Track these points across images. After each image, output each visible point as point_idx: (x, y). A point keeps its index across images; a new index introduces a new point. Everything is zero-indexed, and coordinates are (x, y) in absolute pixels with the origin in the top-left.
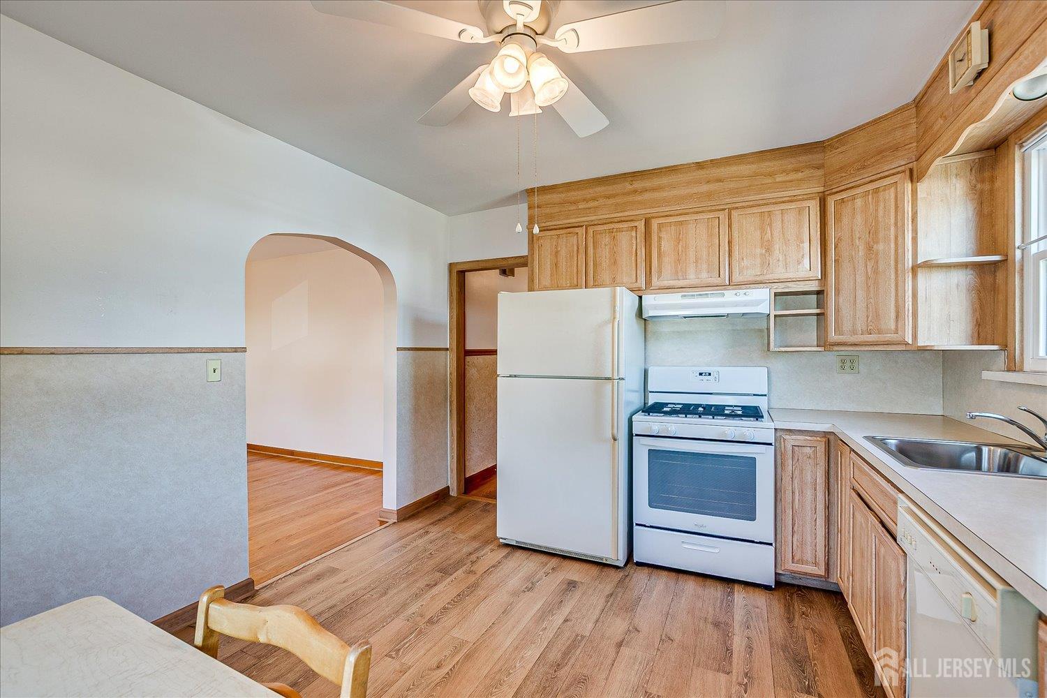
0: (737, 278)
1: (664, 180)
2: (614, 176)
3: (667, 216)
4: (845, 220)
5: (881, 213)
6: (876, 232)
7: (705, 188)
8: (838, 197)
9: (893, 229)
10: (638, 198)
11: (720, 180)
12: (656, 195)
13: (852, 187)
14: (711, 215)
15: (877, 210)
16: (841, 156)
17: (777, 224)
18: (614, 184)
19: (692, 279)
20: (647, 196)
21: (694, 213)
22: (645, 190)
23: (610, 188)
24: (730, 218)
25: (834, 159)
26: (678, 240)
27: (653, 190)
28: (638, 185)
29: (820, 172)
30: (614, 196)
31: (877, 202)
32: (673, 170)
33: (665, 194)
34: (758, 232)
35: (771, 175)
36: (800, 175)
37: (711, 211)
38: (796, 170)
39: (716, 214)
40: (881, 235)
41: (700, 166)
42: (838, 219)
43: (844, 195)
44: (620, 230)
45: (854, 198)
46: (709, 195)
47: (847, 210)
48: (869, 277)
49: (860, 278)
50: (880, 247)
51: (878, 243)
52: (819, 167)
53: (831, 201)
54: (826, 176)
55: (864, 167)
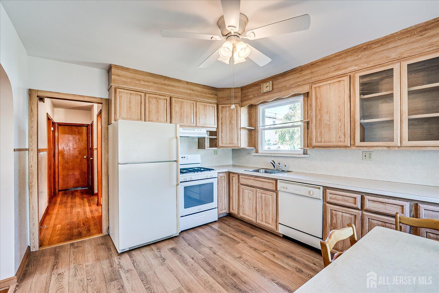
0: (198, 125)
1: (176, 84)
2: (158, 75)
3: (177, 98)
4: (224, 112)
5: (233, 113)
7: (189, 91)
8: (222, 105)
9: (236, 117)
10: (167, 87)
11: (193, 90)
12: (173, 89)
13: (226, 104)
14: (191, 102)
16: (222, 94)
17: (208, 109)
18: (157, 78)
19: (185, 124)
20: (170, 88)
21: (186, 99)
22: (169, 85)
23: (155, 79)
24: (196, 104)
25: (220, 94)
26: (181, 108)
27: (172, 86)
28: (166, 82)
29: (216, 97)
30: (157, 83)
32: (179, 81)
33: (176, 89)
34: (203, 111)
35: (206, 93)
36: (212, 96)
37: (191, 100)
38: (211, 94)
39: (193, 102)
40: (233, 119)
41: (187, 83)
42: (222, 112)
43: (224, 105)
44: (159, 99)
45: (226, 107)
46: (190, 94)
47: (224, 110)
48: (230, 129)
49: (228, 129)
50: (233, 122)
51: (232, 120)
52: (216, 95)
53: (220, 106)
54: (218, 99)
55: (228, 99)
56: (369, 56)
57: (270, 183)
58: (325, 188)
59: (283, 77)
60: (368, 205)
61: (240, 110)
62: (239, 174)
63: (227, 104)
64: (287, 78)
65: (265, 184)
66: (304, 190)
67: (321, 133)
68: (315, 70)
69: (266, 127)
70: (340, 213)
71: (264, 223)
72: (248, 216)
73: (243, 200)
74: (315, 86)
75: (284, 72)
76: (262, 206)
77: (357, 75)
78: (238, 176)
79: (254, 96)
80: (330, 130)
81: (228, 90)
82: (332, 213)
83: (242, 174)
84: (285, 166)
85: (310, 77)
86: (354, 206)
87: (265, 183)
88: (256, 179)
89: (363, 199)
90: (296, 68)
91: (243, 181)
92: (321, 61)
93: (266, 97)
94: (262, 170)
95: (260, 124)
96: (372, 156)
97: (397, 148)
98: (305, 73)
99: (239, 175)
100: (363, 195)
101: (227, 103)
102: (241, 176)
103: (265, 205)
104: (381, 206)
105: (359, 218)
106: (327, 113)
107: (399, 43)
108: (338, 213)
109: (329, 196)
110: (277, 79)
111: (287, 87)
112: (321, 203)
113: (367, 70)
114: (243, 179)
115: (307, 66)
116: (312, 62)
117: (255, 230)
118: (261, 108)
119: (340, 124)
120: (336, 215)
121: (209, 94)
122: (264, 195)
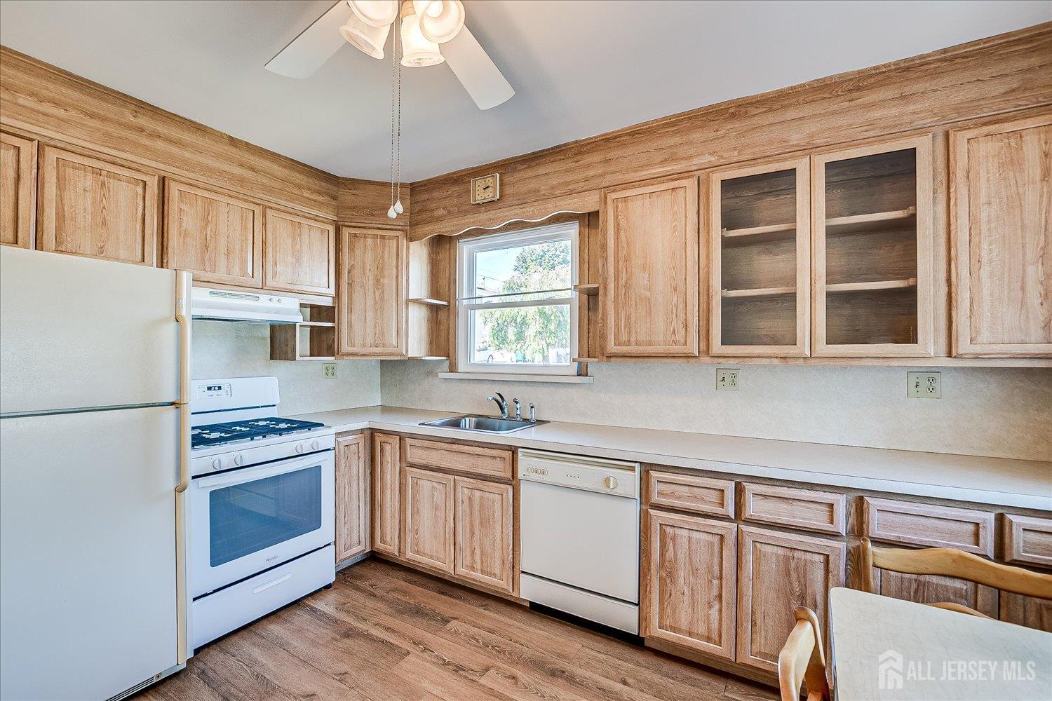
0: (270, 282)
1: (187, 136)
2: (105, 88)
3: (191, 185)
4: (358, 252)
5: (386, 256)
6: (382, 269)
7: (237, 170)
8: (353, 231)
9: (394, 269)
10: (145, 141)
11: (253, 169)
12: (175, 150)
13: (363, 227)
14: (246, 206)
15: (383, 252)
16: (353, 198)
17: (305, 237)
18: (102, 99)
19: (221, 275)
20: (159, 145)
21: (225, 194)
22: (155, 135)
23: (95, 102)
24: (264, 216)
25: (348, 197)
26: (206, 221)
27: (170, 141)
28: (143, 121)
29: (333, 203)
30: (104, 119)
31: (384, 246)
32: (200, 129)
33: (187, 155)
34: (290, 240)
35: (299, 187)
36: (319, 198)
37: (246, 201)
38: (319, 193)
39: (252, 207)
40: (386, 273)
41: (233, 141)
42: (352, 249)
43: (357, 231)
44: (110, 175)
45: (365, 237)
46: (242, 181)
47: (359, 244)
48: (376, 303)
49: (370, 302)
50: (385, 281)
51: (384, 277)
52: (334, 198)
53: (346, 232)
54: (338, 209)
55: (372, 215)
56: (742, 135)
57: (495, 457)
58: (647, 468)
59: (530, 167)
60: (754, 507)
61: (408, 248)
62: (402, 435)
63: (370, 228)
64: (542, 170)
65: (480, 461)
66: (591, 476)
67: (628, 318)
68: (611, 154)
69: (478, 301)
70: (685, 533)
71: (477, 575)
72: (431, 557)
73: (416, 512)
74: (614, 196)
75: (534, 153)
76: (472, 526)
77: (717, 179)
78: (400, 440)
79: (449, 212)
80: (649, 313)
81: (371, 187)
82: (663, 534)
83: (412, 436)
84: (532, 407)
85: (600, 171)
86: (717, 510)
87: (481, 458)
88: (455, 447)
89: (739, 491)
90: (565, 145)
91: (414, 455)
92: (629, 134)
93: (482, 218)
94: (467, 419)
95: (463, 292)
96: (739, 380)
97: (802, 360)
98: (588, 159)
99: (402, 437)
100: (740, 483)
101: (367, 225)
102: (409, 441)
103: (481, 524)
104: (783, 506)
105: (730, 541)
106: (644, 267)
107: (806, 110)
108: (678, 531)
109: (656, 488)
110: (515, 170)
111: (541, 193)
112: (634, 509)
113: (740, 167)
114: (414, 450)
115: (594, 145)
116: (606, 134)
117: (451, 596)
118: (465, 248)
119: (675, 299)
120: (674, 538)
121: (309, 189)
122: (477, 494)
